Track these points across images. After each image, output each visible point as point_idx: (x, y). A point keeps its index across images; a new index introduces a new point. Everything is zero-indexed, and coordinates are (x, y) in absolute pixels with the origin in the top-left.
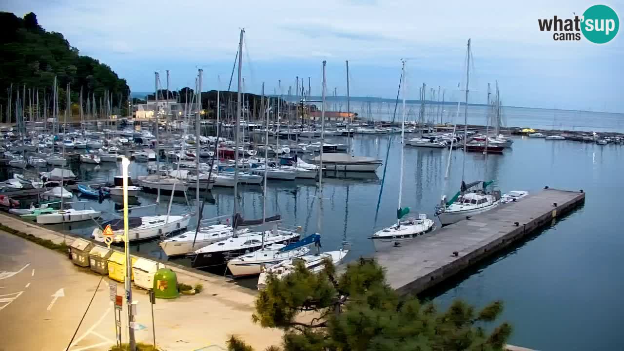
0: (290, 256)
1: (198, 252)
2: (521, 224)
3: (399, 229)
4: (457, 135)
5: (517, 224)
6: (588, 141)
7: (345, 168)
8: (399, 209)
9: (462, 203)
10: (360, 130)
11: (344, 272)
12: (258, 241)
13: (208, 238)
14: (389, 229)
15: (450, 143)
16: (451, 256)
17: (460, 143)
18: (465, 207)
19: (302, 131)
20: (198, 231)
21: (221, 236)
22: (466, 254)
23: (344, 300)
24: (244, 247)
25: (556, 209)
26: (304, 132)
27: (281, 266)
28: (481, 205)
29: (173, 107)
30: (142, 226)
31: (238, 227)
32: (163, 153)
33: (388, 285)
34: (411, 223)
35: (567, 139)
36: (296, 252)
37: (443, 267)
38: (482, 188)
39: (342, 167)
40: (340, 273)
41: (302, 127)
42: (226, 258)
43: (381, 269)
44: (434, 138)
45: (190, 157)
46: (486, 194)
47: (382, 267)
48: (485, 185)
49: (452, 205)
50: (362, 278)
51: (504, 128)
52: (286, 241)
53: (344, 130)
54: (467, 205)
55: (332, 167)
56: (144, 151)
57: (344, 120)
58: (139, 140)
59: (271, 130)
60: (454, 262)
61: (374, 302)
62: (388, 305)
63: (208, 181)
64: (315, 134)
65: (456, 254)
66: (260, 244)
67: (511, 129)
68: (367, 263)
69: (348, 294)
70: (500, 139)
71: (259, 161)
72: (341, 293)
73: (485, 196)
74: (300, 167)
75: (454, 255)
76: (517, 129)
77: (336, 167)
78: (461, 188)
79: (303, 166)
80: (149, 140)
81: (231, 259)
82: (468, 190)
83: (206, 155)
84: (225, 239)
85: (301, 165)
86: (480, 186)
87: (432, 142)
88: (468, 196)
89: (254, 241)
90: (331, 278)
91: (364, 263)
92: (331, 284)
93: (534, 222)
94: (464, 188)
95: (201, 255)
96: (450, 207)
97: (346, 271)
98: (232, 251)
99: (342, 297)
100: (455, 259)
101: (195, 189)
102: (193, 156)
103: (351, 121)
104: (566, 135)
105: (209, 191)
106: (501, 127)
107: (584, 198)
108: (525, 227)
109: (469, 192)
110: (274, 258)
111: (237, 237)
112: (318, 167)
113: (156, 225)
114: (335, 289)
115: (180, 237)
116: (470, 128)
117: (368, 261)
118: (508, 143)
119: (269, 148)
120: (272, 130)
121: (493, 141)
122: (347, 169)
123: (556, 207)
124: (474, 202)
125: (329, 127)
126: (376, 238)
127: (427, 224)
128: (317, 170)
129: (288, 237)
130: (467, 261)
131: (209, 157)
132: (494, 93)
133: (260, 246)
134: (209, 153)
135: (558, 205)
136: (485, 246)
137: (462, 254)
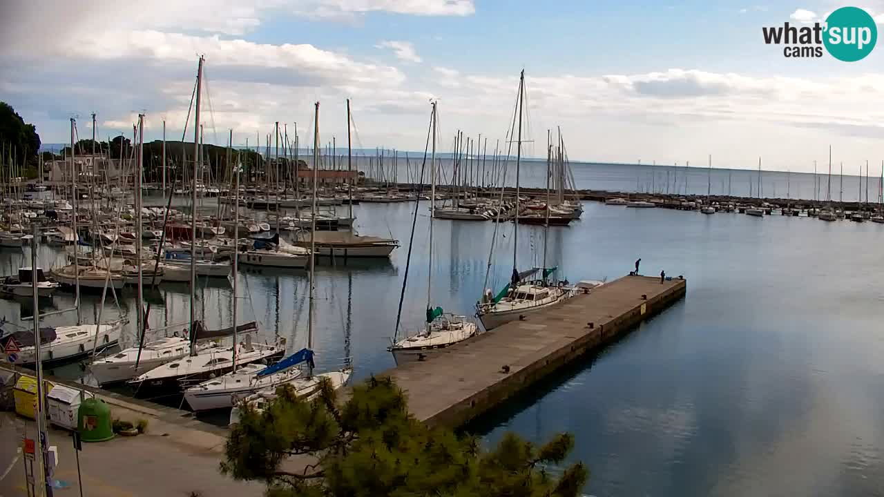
0: (273, 381)
1: (142, 377)
2: (596, 326)
3: (429, 337)
4: (505, 203)
5: (591, 325)
6: (688, 208)
7: (346, 253)
8: (429, 308)
9: (514, 298)
10: (369, 195)
11: (348, 399)
12: (226, 360)
13: (157, 357)
14: (416, 338)
15: (496, 214)
16: (500, 372)
17: (509, 213)
18: (519, 305)
19: (286, 198)
20: (141, 347)
21: (175, 354)
22: (521, 368)
23: (350, 437)
24: (206, 369)
25: (645, 303)
26: (288, 200)
27: (260, 396)
28: (539, 302)
29: (101, 165)
30: (56, 340)
31: (198, 340)
32: (87, 232)
33: (412, 415)
34: (445, 328)
35: (658, 205)
36: (281, 375)
37: (488, 387)
38: (541, 278)
39: (341, 252)
40: (342, 401)
41: (284, 193)
42: (183, 386)
43: (400, 393)
44: (475, 208)
45: (126, 239)
46: (546, 286)
47: (402, 391)
48: (545, 274)
49: (500, 302)
50: (374, 407)
51: (569, 192)
52: (265, 358)
53: (346, 197)
54: (521, 302)
55: (326, 251)
56: (58, 231)
57: (344, 182)
58: (52, 215)
59: (242, 197)
60: (504, 380)
61: (391, 441)
62: (411, 443)
63: (155, 273)
64: (304, 202)
65: (507, 369)
66: (230, 364)
67: (580, 192)
68: (380, 385)
69: (355, 430)
70: (565, 208)
71: (226, 243)
72: (345, 430)
73: (545, 290)
74: (283, 251)
75: (504, 370)
76: (588, 192)
77: (332, 252)
78: (512, 279)
79: (287, 249)
80: (66, 214)
81: (189, 387)
82: (522, 281)
83: (150, 235)
84: (180, 358)
85: (285, 248)
86: (539, 276)
87: (471, 212)
88: (521, 289)
89: (221, 360)
90: (331, 408)
91: (376, 385)
92: (330, 417)
93: (614, 323)
94: (517, 278)
95: (147, 382)
96: (497, 306)
97: (352, 397)
98: (190, 376)
99: (347, 434)
100: (505, 376)
101: (136, 286)
102: (131, 237)
103: (356, 183)
104: (657, 201)
105: (156, 287)
106: (566, 191)
107: (685, 287)
108: (602, 328)
109: (524, 284)
110: (251, 384)
111: (196, 355)
112: (309, 250)
113: (75, 339)
114: (337, 423)
115: (117, 357)
116: (524, 191)
117: (381, 382)
118: (575, 212)
119: (240, 224)
120: (244, 198)
121: (555, 210)
122: (348, 254)
123: (645, 301)
124: (530, 297)
125: (323, 193)
126: (398, 349)
127: (469, 329)
128: (308, 254)
129: (267, 353)
130: (522, 378)
131: (154, 237)
132: (556, 144)
133: (230, 367)
134: (154, 233)
135: (649, 298)
136: (547, 357)
137: (514, 370)
